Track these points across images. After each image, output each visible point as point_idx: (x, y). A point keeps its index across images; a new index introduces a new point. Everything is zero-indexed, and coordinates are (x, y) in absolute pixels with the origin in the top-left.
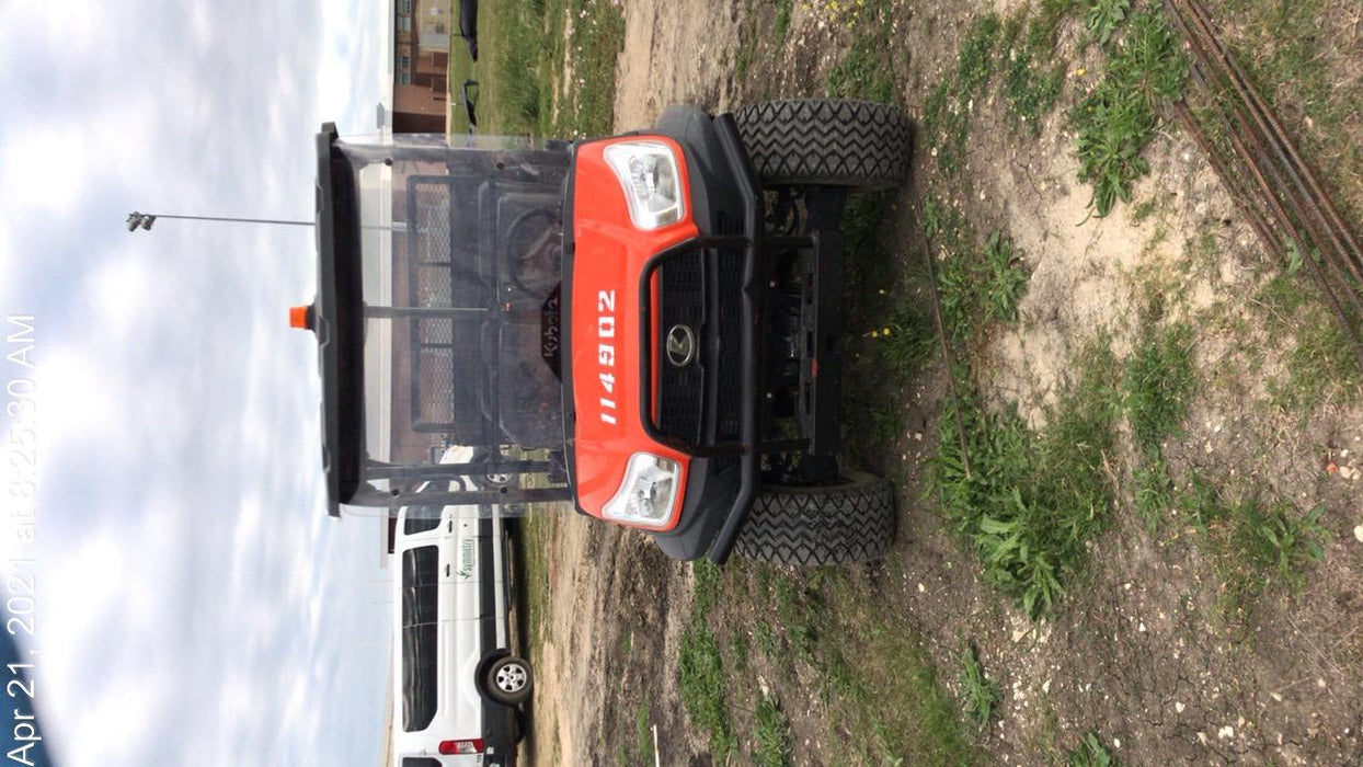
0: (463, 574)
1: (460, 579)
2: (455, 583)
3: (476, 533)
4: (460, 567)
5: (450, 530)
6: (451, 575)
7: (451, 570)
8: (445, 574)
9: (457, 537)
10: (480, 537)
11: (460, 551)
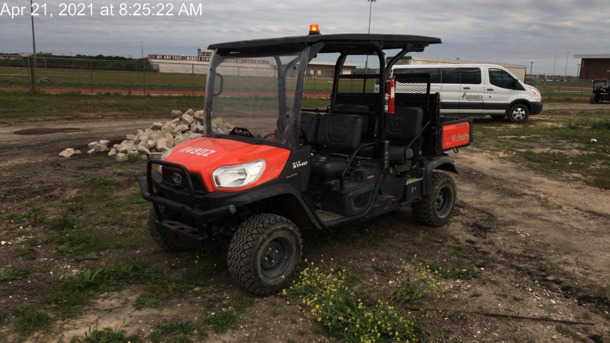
0: (464, 95)
1: (462, 94)
2: (460, 91)
3: (485, 102)
4: (468, 94)
5: (488, 90)
6: (464, 90)
7: (467, 90)
8: (465, 87)
9: (484, 92)
10: (483, 103)
11: (476, 94)
